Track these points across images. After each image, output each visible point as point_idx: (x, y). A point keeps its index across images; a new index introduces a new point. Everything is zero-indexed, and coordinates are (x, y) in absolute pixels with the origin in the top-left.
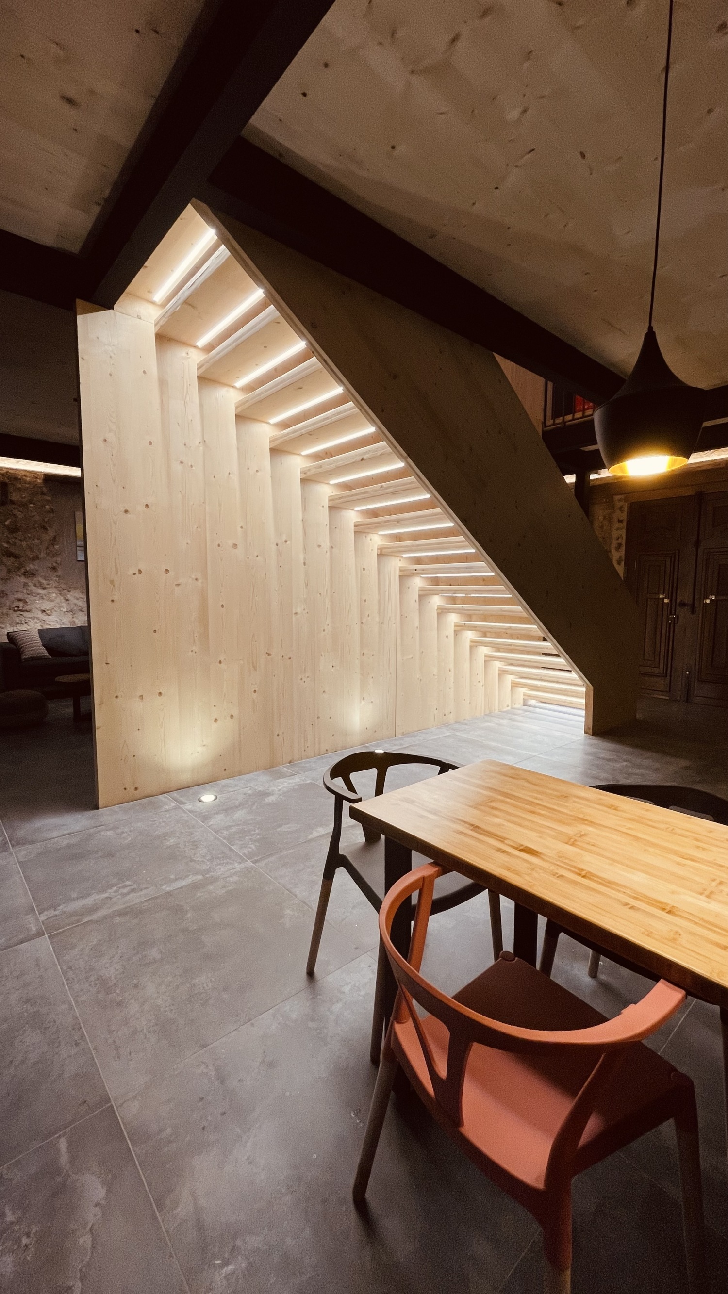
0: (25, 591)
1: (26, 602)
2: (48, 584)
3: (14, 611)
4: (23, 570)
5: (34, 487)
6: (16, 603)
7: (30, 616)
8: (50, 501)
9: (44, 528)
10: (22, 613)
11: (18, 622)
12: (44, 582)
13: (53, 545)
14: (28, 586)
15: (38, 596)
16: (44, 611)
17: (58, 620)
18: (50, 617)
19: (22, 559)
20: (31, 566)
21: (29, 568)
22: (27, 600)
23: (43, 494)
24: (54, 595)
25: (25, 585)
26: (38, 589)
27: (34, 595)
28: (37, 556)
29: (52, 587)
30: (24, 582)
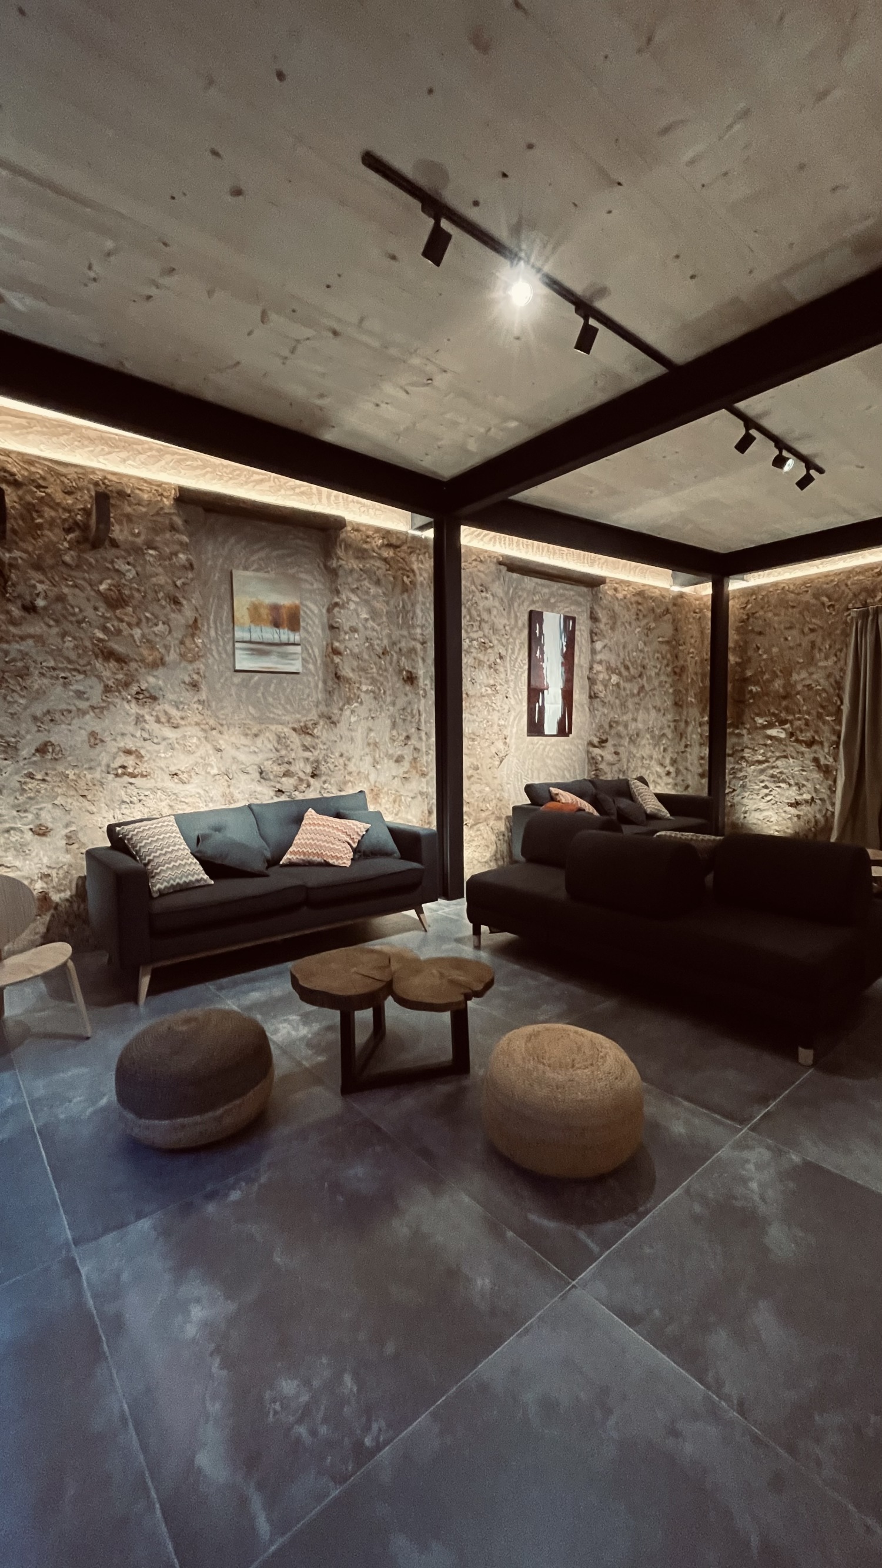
0: (138, 734)
1: (140, 757)
2: (182, 718)
3: (117, 775)
4: (134, 688)
5: (158, 514)
6: (122, 759)
7: (149, 786)
8: (187, 544)
9: (176, 602)
10: (132, 780)
11: (125, 799)
12: (173, 712)
13: (193, 635)
14: (145, 721)
15: (164, 743)
16: (176, 774)
17: (202, 792)
18: (188, 787)
19: (133, 665)
20: (150, 681)
21: (146, 685)
22: (143, 752)
23: (173, 528)
24: (195, 740)
25: (139, 720)
26: (166, 729)
27: (155, 740)
28: (162, 659)
29: (190, 724)
30: (137, 713)
